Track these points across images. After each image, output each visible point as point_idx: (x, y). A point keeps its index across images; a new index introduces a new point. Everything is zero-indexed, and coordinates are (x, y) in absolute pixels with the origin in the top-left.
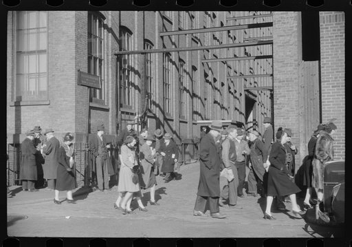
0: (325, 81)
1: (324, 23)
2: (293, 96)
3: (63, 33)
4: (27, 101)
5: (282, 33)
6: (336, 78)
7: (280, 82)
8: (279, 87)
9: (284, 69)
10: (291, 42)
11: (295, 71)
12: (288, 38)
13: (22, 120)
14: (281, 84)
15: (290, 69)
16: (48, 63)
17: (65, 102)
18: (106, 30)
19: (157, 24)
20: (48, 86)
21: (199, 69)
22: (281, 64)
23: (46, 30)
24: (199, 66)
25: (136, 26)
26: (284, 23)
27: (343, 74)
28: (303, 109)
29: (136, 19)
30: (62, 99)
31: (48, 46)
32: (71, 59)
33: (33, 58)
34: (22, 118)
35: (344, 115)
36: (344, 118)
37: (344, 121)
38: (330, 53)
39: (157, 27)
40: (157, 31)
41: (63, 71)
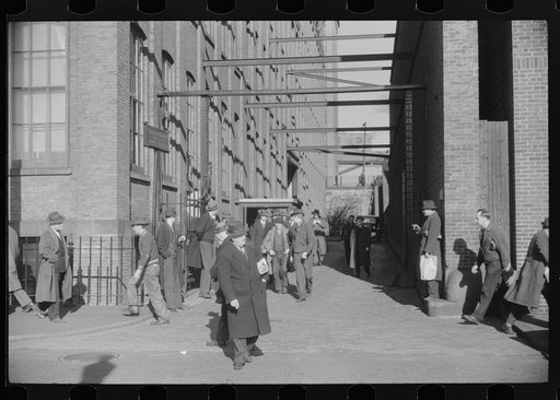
0: (520, 151)
1: (519, 67)
2: (472, 170)
3: (97, 61)
4: (33, 169)
5: (457, 79)
6: (535, 146)
7: (453, 150)
8: (452, 157)
9: (458, 131)
10: (469, 94)
11: (475, 135)
12: (465, 87)
13: (23, 198)
14: (454, 153)
15: (466, 131)
16: (69, 109)
17: (99, 172)
18: (146, 57)
19: (199, 47)
20: (69, 145)
21: (241, 119)
22: (455, 124)
23: (64, 53)
24: (241, 114)
25: (178, 50)
26: (460, 66)
27: (545, 142)
28: (486, 189)
29: (178, 39)
30: (95, 166)
31: (69, 81)
32: (111, 103)
33: (40, 99)
34: (23, 196)
35: (548, 199)
36: (547, 204)
37: (547, 207)
38: (527, 111)
39: (199, 53)
40: (199, 60)
41: (97, 121)
